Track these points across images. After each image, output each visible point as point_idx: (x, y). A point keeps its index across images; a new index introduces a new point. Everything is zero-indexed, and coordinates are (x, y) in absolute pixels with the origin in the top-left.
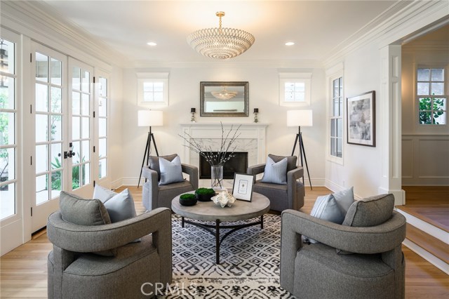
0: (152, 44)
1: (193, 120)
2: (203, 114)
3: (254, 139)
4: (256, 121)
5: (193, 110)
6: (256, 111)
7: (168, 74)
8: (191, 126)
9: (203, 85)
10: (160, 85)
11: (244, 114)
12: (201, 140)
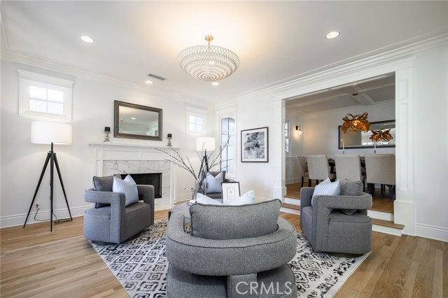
0: (87, 39)
1: (107, 140)
2: (117, 134)
3: (167, 161)
4: (170, 144)
5: (107, 129)
6: (170, 136)
7: (72, 82)
8: (106, 146)
9: (118, 104)
11: (158, 138)
12: (116, 162)
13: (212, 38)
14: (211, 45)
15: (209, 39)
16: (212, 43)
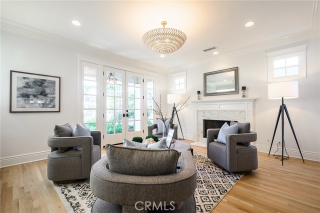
1: (199, 99)
2: (206, 95)
3: (242, 111)
5: (199, 92)
6: (244, 88)
7: (186, 72)
8: (197, 102)
9: (205, 75)
10: (182, 80)
12: (204, 112)
13: (166, 24)
14: (166, 27)
15: (164, 24)
16: (166, 26)
